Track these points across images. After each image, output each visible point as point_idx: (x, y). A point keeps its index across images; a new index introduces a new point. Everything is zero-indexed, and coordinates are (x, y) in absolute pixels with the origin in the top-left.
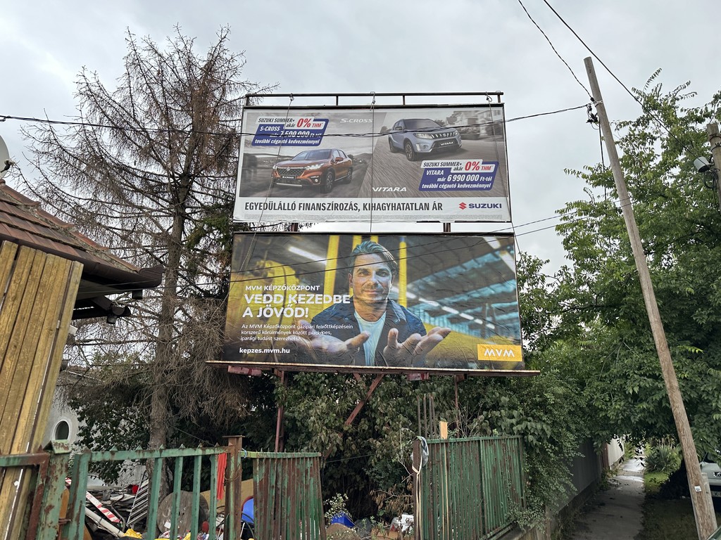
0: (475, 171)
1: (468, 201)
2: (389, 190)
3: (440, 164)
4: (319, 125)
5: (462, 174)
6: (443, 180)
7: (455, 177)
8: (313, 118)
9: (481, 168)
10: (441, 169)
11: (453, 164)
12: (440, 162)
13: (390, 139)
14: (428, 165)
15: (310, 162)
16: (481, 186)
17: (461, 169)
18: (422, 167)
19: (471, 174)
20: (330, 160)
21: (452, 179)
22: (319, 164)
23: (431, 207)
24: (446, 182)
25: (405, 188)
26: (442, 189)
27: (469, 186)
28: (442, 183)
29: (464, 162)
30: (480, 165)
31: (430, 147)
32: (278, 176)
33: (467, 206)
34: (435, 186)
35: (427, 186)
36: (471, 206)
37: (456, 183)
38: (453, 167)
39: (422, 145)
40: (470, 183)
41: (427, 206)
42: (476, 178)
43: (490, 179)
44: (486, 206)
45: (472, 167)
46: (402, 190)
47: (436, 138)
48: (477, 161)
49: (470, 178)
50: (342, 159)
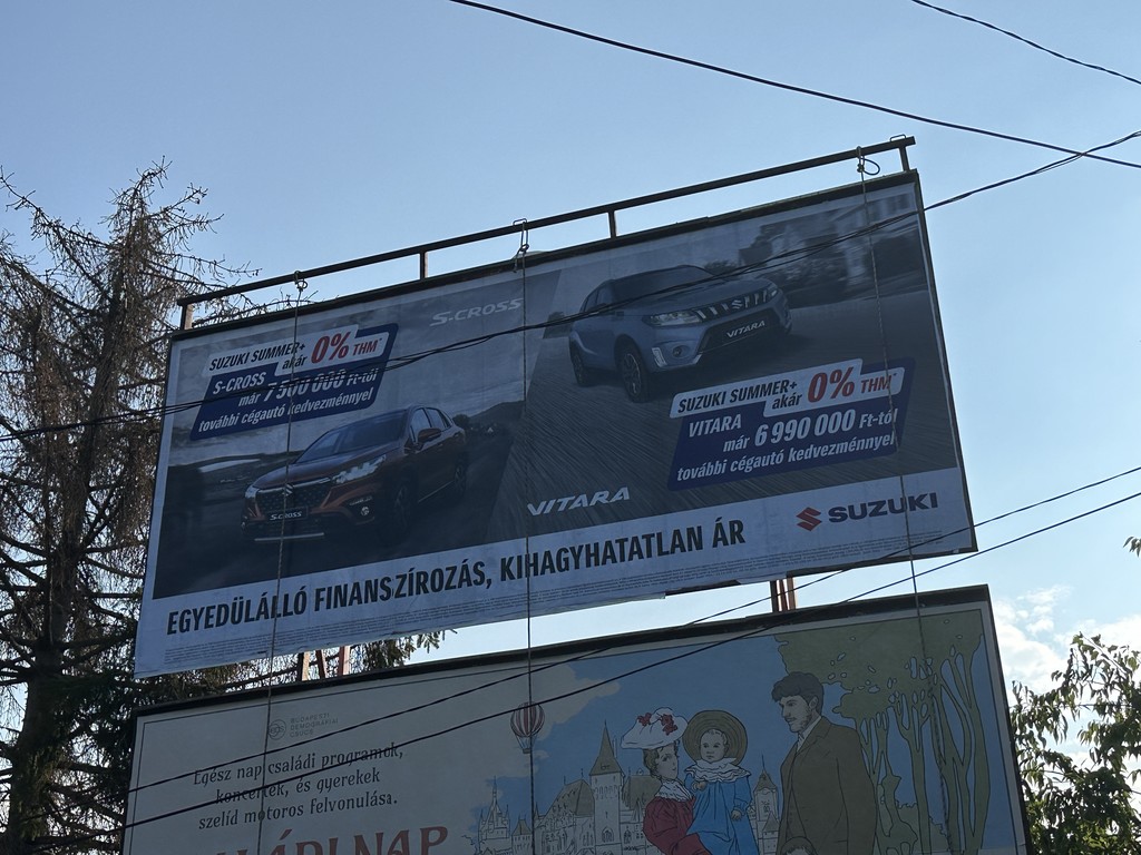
0: (841, 400)
1: (823, 499)
2: (576, 504)
3: (729, 397)
4: (372, 346)
5: (798, 416)
6: (742, 443)
7: (778, 430)
8: (355, 328)
9: (858, 387)
10: (732, 412)
11: (767, 390)
12: (727, 392)
13: (573, 345)
14: (691, 404)
15: (346, 458)
16: (863, 444)
17: (795, 400)
18: (675, 413)
19: (829, 411)
20: (402, 443)
21: (770, 436)
22: (371, 458)
23: (708, 536)
24: (752, 451)
25: (625, 491)
26: (741, 475)
27: (823, 451)
28: (737, 455)
29: (801, 378)
30: (856, 377)
31: (693, 352)
32: (260, 516)
33: (824, 517)
34: (718, 468)
35: (692, 473)
36: (837, 515)
37: (784, 446)
38: (770, 400)
39: (671, 346)
40: (827, 439)
41: (695, 538)
42: (845, 422)
43: (888, 418)
44: (886, 508)
45: (831, 388)
46: (617, 498)
47: (710, 317)
48: (844, 366)
49: (826, 425)
50: (437, 433)
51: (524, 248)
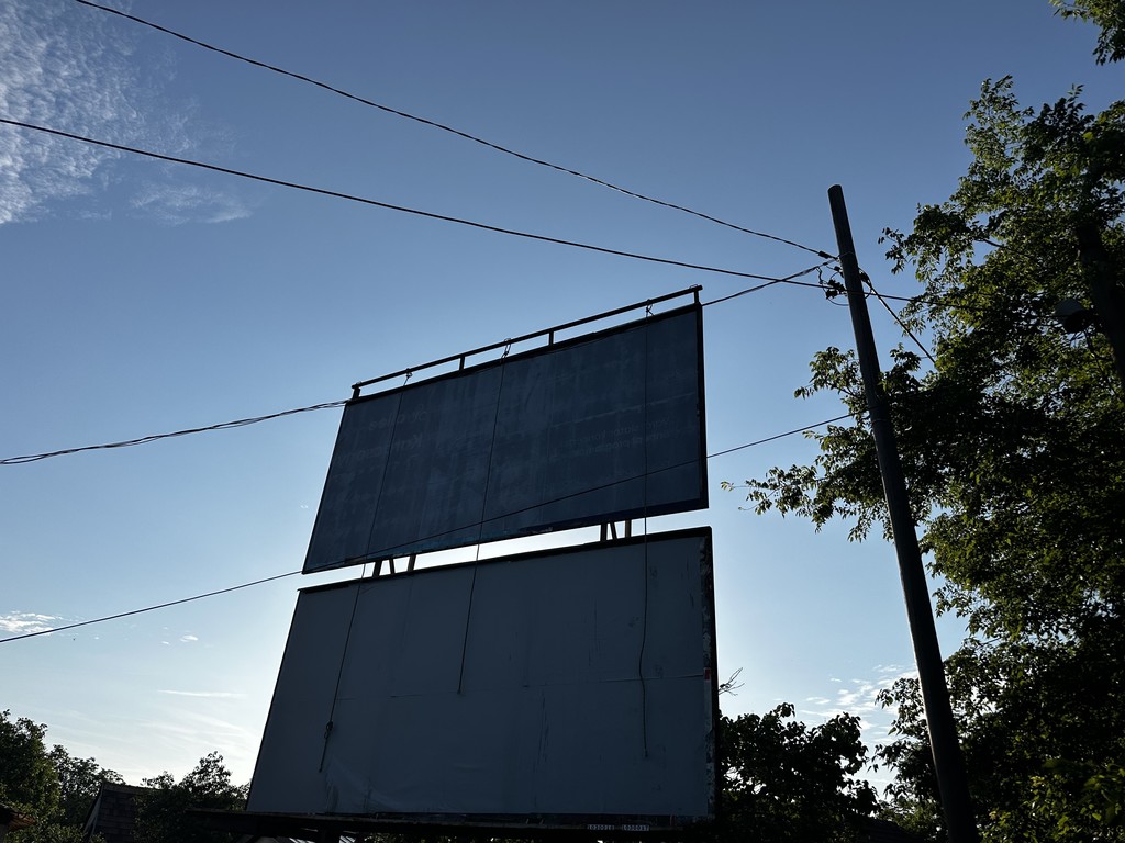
51: (506, 353)
